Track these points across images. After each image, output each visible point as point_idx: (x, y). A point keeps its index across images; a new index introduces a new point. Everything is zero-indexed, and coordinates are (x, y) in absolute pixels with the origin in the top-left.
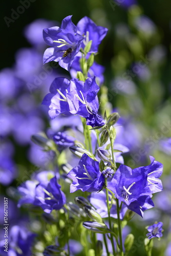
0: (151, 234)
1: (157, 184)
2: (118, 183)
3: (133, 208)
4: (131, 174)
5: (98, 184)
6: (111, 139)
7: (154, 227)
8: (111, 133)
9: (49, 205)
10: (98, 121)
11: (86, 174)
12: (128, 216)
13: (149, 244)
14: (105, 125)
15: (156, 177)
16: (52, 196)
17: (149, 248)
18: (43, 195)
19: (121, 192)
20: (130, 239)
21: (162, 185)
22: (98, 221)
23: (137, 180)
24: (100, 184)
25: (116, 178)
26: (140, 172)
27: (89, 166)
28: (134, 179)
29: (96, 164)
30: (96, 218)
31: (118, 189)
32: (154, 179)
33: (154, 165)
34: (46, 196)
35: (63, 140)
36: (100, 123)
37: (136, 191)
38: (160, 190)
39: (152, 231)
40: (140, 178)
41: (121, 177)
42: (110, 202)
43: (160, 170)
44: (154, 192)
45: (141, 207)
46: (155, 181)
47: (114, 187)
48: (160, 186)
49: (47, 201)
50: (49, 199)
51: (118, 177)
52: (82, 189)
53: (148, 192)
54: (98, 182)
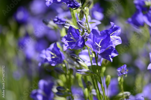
0: (120, 73)
1: (118, 39)
2: (92, 41)
3: (105, 57)
4: (100, 35)
5: (80, 43)
6: (86, 15)
7: (121, 68)
8: (85, 11)
9: (54, 62)
10: (75, 4)
11: (72, 38)
12: (105, 63)
13: (121, 80)
14: (80, 6)
15: (117, 36)
16: (56, 55)
17: (121, 83)
18: (50, 56)
19: (95, 47)
20: (109, 78)
21: (121, 40)
22: (86, 68)
23: (104, 38)
24: (81, 43)
25: (90, 38)
26: (105, 32)
27: (74, 33)
28: (102, 38)
29: (77, 31)
30: (84, 67)
31: (93, 45)
32: (116, 37)
33: (115, 28)
34: (52, 56)
35: (59, 21)
36: (76, 5)
37: (104, 45)
38: (121, 43)
39: (121, 71)
40: (106, 36)
41: (94, 37)
42: (91, 56)
43: (119, 31)
44: (116, 45)
45: (110, 56)
46: (116, 38)
47: (90, 44)
48: (120, 41)
49: (52, 59)
50: (53, 57)
51: (92, 37)
52: (70, 48)
53: (111, 44)
54: (80, 42)
